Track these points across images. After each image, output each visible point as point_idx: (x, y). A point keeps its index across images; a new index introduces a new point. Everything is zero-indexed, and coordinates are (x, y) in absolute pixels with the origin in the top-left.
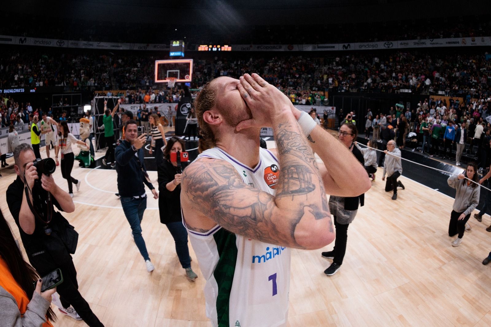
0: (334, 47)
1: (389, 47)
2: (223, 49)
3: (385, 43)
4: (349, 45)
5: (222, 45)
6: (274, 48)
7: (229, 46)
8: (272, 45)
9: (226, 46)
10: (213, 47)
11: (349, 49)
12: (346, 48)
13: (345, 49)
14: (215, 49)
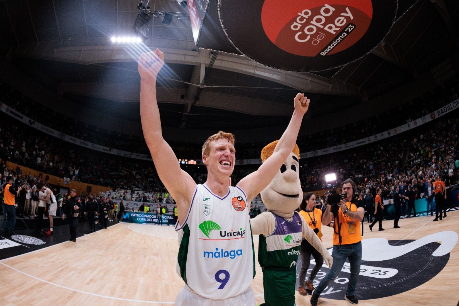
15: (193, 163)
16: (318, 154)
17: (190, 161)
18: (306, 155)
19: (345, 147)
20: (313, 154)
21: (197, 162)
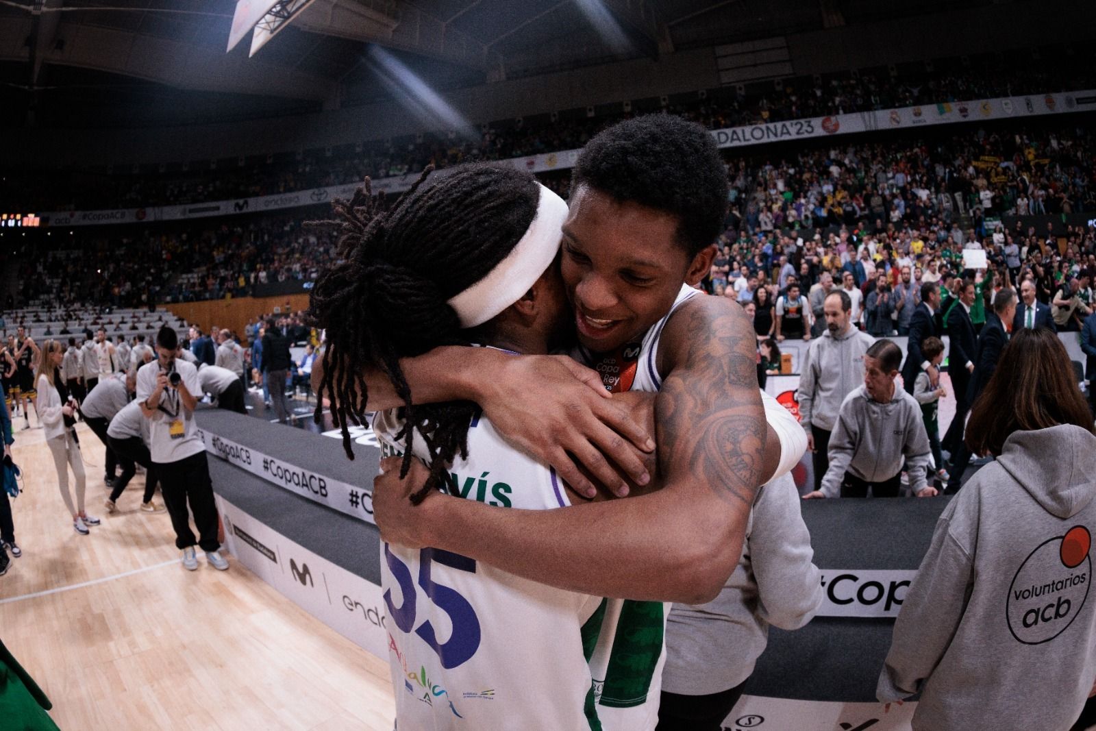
0: (218, 208)
1: (319, 200)
2: (25, 224)
3: (314, 193)
4: (246, 203)
5: (24, 215)
6: (113, 216)
7: (36, 216)
8: (109, 212)
9: (31, 216)
10: (9, 218)
11: (245, 210)
12: (241, 208)
13: (238, 211)
14: (11, 223)
15: (33, 222)
16: (326, 197)
17: (27, 216)
18: (298, 197)
19: (403, 185)
20: (315, 198)
21: (42, 221)
